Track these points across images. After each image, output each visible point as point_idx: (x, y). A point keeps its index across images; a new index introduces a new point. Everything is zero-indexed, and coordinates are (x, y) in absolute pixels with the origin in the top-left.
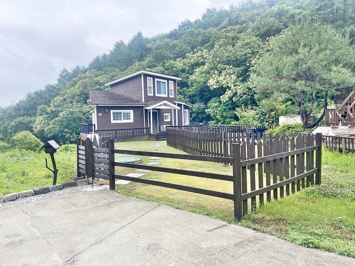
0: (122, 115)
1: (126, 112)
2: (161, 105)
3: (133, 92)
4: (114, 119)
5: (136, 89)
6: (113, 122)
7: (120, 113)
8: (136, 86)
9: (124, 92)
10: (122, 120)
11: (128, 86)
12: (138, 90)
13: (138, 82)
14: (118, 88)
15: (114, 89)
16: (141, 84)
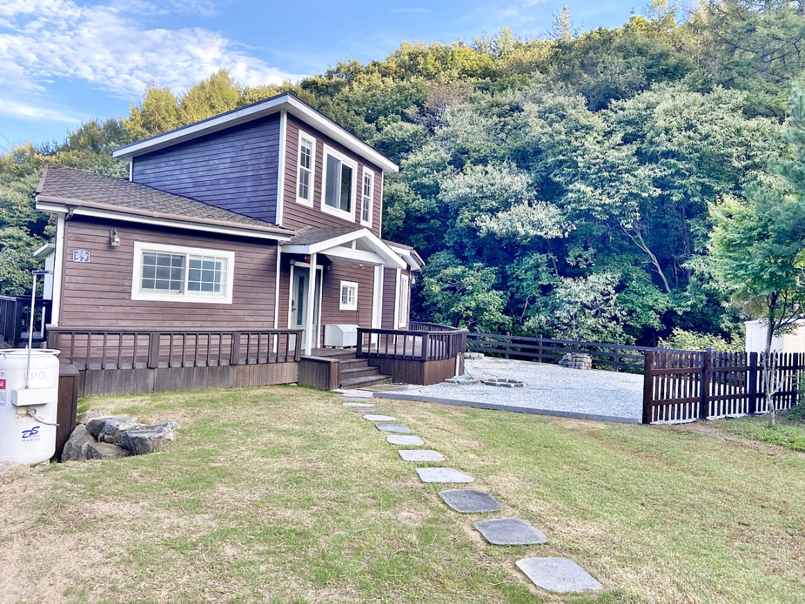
0: (187, 268)
1: (202, 259)
2: (348, 245)
3: (232, 185)
4: (146, 285)
5: (250, 173)
6: (139, 294)
7: (179, 260)
8: (249, 163)
9: (191, 185)
10: (182, 292)
11: (211, 163)
12: (257, 178)
13: (263, 145)
14: (168, 168)
15: (147, 172)
16: (274, 154)
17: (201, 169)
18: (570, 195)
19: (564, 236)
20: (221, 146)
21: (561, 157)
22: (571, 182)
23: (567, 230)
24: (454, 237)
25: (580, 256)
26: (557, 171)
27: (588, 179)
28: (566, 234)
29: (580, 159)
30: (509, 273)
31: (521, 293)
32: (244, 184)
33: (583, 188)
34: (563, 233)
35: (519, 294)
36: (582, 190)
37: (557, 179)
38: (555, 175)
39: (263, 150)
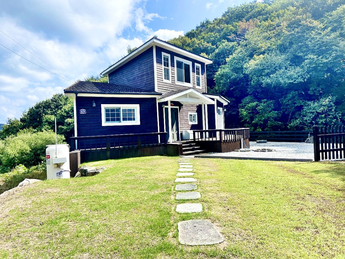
0: (122, 112)
1: (127, 108)
3: (140, 79)
4: (107, 120)
5: (145, 73)
7: (118, 109)
8: (144, 69)
9: (127, 81)
10: (120, 122)
11: (132, 71)
12: (148, 74)
13: (148, 60)
14: (119, 76)
15: (113, 79)
16: (152, 64)
17: (129, 74)
18: (306, 61)
19: (304, 81)
20: (135, 64)
21: (300, 44)
22: (306, 55)
23: (305, 78)
24: (252, 89)
25: (315, 90)
26: (299, 51)
27: (315, 52)
28: (306, 80)
29: (310, 43)
30: (281, 103)
31: (288, 111)
32: (143, 78)
33: (312, 56)
34: (304, 80)
35: (287, 112)
36: (311, 58)
37: (300, 55)
38: (298, 53)
39: (148, 63)
